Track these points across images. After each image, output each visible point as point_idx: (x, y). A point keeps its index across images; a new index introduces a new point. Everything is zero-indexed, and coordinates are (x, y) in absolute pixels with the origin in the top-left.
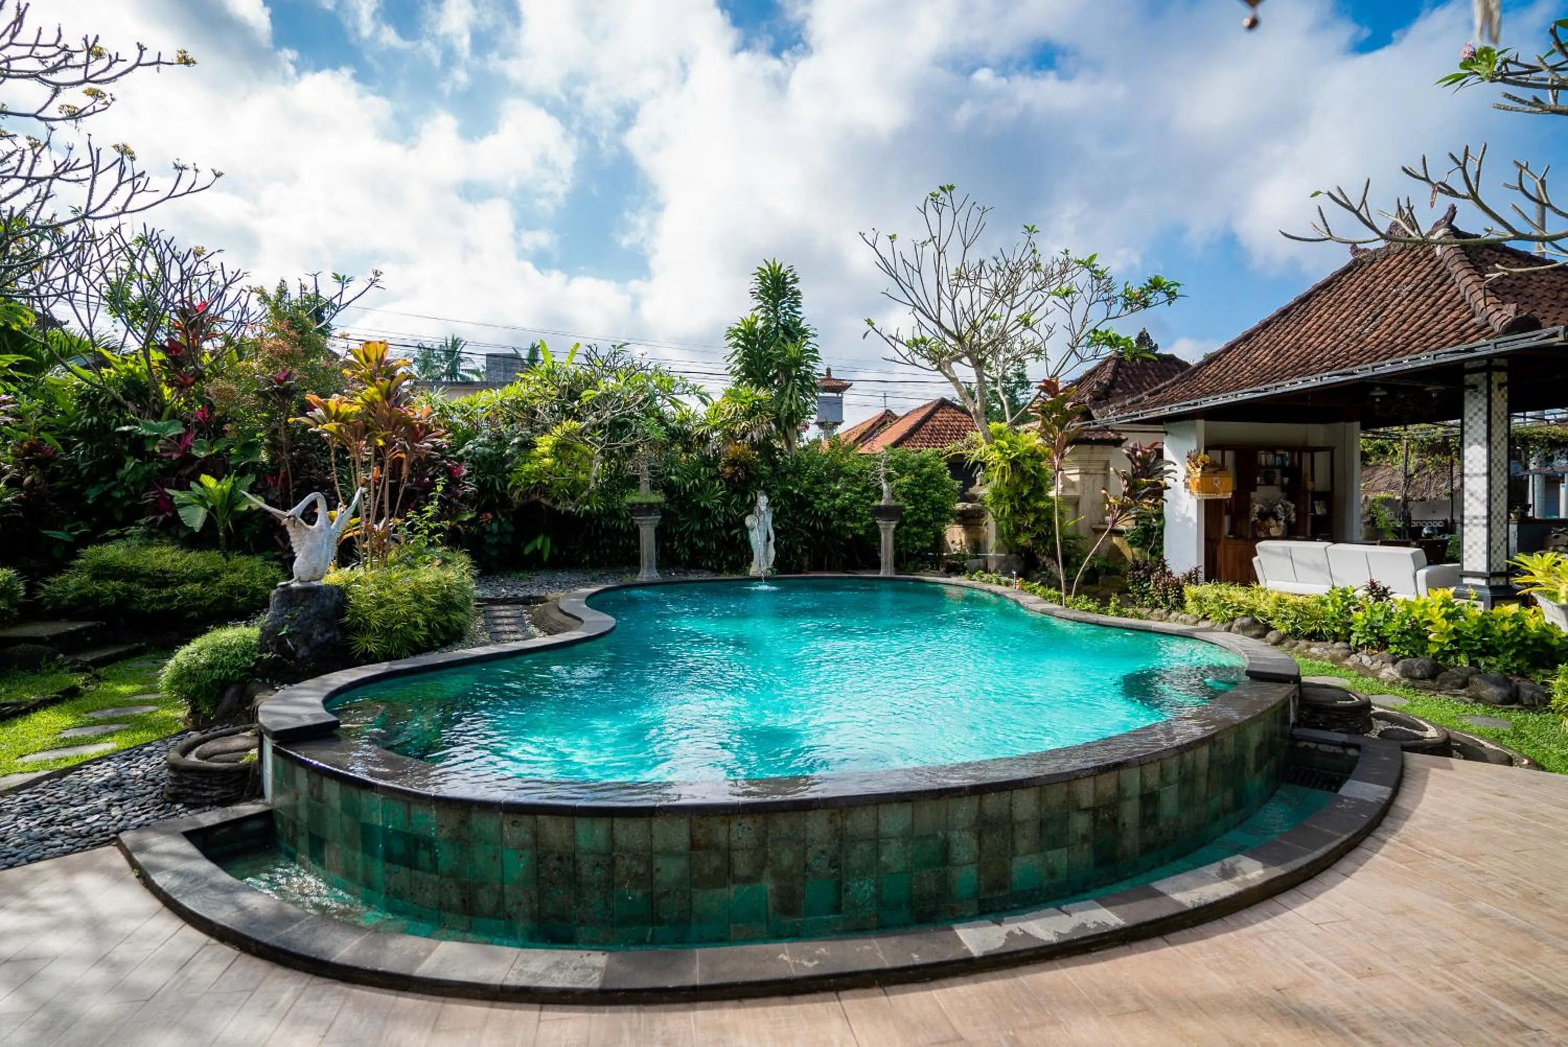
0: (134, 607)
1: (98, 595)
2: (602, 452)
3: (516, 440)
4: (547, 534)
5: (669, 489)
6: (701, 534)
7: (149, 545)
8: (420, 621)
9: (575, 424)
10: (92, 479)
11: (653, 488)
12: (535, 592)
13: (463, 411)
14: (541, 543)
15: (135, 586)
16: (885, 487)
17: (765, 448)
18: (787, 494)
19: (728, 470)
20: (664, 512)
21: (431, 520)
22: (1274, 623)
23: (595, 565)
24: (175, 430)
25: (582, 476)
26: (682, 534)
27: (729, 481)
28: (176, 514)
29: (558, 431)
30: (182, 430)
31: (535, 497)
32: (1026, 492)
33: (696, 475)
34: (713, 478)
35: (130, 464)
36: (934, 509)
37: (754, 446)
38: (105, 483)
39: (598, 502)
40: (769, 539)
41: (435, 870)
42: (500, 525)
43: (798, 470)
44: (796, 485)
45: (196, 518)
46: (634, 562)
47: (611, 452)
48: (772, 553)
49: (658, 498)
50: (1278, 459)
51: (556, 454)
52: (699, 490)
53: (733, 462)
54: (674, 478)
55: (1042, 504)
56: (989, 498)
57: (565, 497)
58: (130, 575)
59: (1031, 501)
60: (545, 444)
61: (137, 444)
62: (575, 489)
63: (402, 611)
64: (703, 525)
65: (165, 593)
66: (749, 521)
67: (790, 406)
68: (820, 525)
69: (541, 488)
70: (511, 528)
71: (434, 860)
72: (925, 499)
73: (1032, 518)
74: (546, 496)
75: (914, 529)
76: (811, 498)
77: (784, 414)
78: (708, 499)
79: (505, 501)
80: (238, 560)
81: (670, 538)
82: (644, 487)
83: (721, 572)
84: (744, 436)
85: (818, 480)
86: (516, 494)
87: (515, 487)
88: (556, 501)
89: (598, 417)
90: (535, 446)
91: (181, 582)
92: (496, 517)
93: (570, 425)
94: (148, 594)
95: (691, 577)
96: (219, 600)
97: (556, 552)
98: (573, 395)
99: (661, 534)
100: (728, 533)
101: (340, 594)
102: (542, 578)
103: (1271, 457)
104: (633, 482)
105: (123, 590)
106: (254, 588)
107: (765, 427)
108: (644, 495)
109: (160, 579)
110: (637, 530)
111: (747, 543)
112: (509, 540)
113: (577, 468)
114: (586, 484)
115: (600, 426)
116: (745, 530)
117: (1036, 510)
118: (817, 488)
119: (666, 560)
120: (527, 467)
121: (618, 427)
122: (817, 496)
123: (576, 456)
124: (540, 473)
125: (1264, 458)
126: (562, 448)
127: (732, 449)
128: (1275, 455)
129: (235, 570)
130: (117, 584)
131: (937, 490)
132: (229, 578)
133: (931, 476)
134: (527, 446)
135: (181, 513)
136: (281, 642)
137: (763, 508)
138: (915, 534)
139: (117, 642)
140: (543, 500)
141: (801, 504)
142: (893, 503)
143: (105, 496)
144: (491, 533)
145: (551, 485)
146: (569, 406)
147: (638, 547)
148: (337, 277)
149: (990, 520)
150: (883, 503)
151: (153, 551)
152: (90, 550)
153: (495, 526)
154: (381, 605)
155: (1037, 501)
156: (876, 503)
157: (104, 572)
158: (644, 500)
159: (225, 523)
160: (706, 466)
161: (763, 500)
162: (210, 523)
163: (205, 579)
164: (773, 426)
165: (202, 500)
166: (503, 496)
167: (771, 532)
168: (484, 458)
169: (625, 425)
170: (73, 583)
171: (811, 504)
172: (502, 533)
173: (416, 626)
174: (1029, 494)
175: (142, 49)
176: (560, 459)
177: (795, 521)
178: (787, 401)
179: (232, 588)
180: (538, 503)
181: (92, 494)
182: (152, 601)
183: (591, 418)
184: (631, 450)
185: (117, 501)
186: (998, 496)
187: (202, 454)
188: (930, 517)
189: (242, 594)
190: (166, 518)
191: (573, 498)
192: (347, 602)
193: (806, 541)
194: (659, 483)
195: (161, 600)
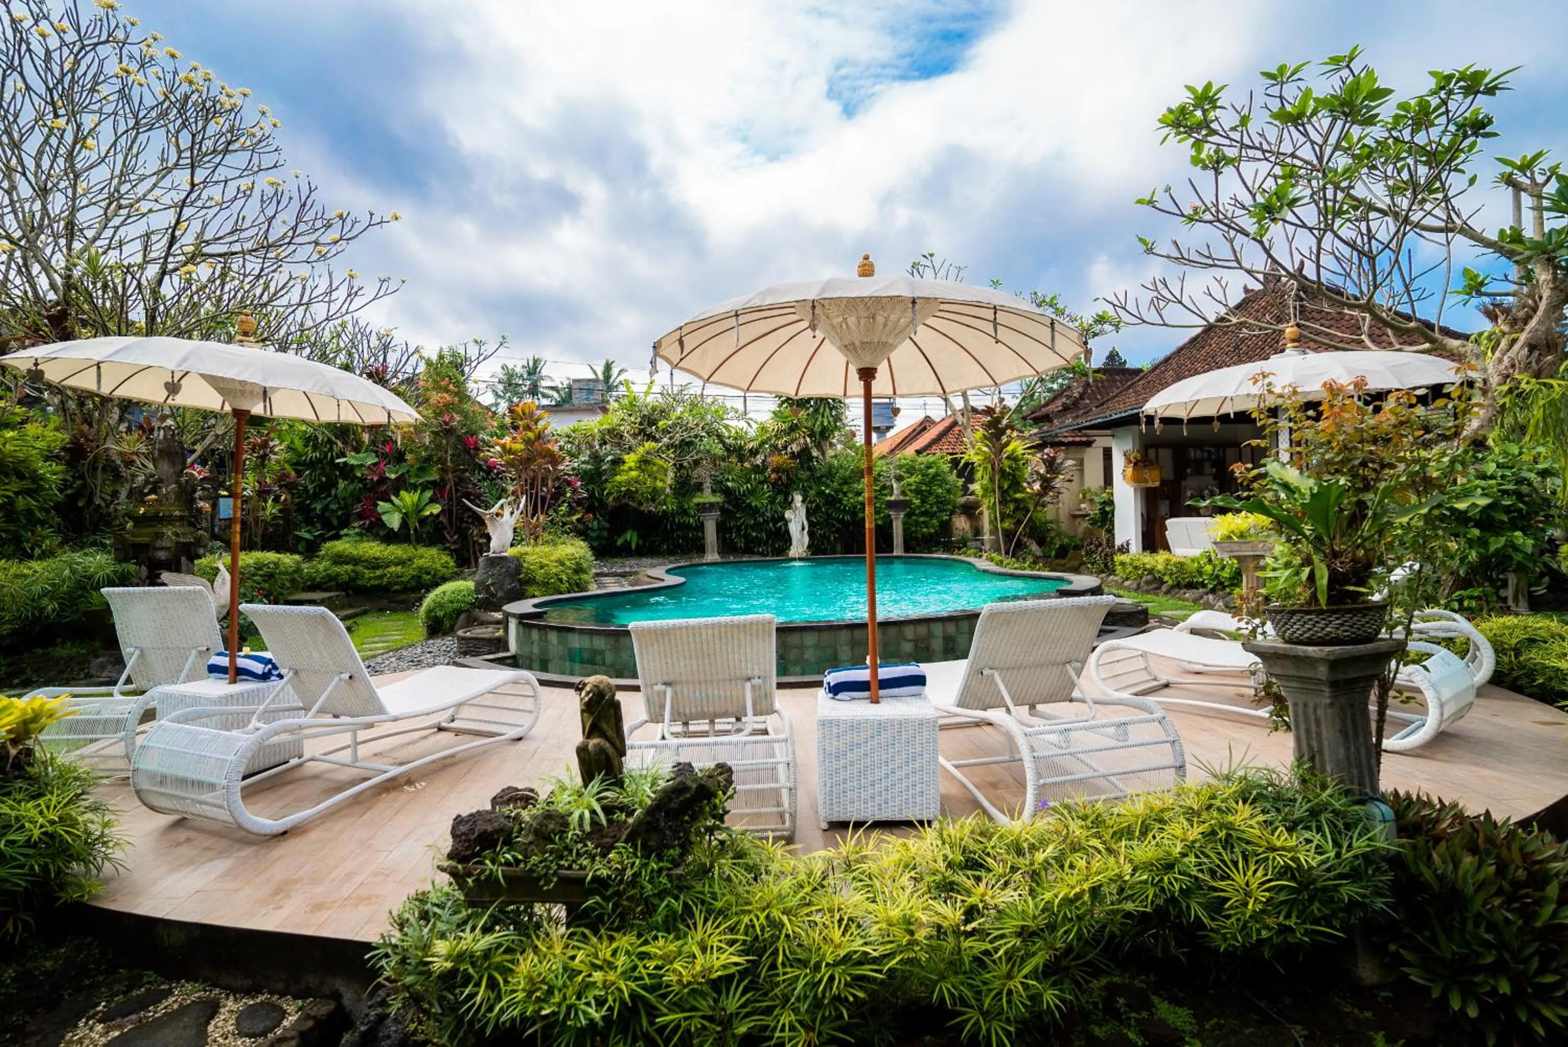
0: (360, 583)
1: (338, 575)
2: (675, 465)
3: (610, 458)
4: (634, 529)
5: (727, 492)
6: (753, 528)
7: (362, 541)
8: (564, 577)
9: (653, 444)
10: (315, 497)
11: (714, 491)
12: (628, 569)
13: (568, 436)
14: (631, 537)
15: (359, 568)
16: (895, 486)
17: (804, 455)
18: (821, 494)
19: (773, 476)
20: (723, 510)
21: (563, 516)
22: (1166, 578)
23: (671, 553)
24: (371, 460)
25: (659, 484)
26: (739, 528)
27: (774, 485)
28: (381, 520)
29: (641, 450)
30: (376, 460)
31: (625, 501)
32: (1006, 486)
33: (748, 481)
34: (762, 483)
35: (342, 484)
36: (938, 502)
37: (793, 456)
38: (325, 498)
39: (672, 504)
40: (803, 529)
41: (604, 664)
42: (599, 522)
43: (830, 473)
44: (828, 486)
45: (394, 521)
46: (701, 549)
47: (681, 465)
48: (806, 539)
49: (718, 499)
50: (1205, 454)
51: (640, 468)
52: (752, 492)
53: (776, 470)
54: (730, 484)
55: (1018, 496)
56: (979, 492)
57: (647, 500)
58: (354, 561)
59: (1011, 493)
60: (631, 459)
61: (347, 471)
62: (655, 494)
63: (554, 571)
64: (755, 519)
65: (378, 572)
66: (788, 514)
67: (822, 422)
68: (848, 518)
69: (629, 494)
70: (607, 525)
71: (603, 660)
72: (931, 494)
73: (1012, 506)
74: (633, 499)
75: (922, 519)
76: (841, 496)
77: (817, 429)
78: (757, 499)
79: (602, 504)
80: (422, 550)
81: (730, 530)
82: (707, 492)
83: (767, 555)
84: (785, 448)
85: (846, 481)
86: (611, 499)
87: (609, 494)
88: (641, 504)
89: (670, 438)
90: (624, 462)
91: (388, 567)
92: (595, 518)
93: (650, 445)
94: (368, 574)
95: (744, 559)
96: (413, 577)
97: (641, 543)
98: (652, 422)
99: (722, 528)
100: (775, 525)
101: (518, 561)
102: (632, 562)
103: (1199, 452)
104: (699, 487)
105: (353, 571)
106: (435, 569)
107: (802, 441)
108: (708, 497)
109: (375, 564)
110: (702, 524)
111: (787, 532)
112: (605, 534)
113: (656, 478)
114: (663, 490)
115: (672, 445)
116: (786, 523)
117: (1016, 501)
118: (845, 488)
119: (727, 547)
120: (618, 478)
121: (685, 446)
122: (845, 494)
123: (655, 469)
124: (628, 483)
125: (1193, 454)
126: (644, 462)
127: (775, 459)
128: (1203, 451)
129: (422, 557)
130: (349, 567)
131: (940, 486)
132: (419, 562)
133: (937, 475)
134: (618, 462)
135: (384, 518)
136: (487, 588)
137: (799, 505)
138: (924, 522)
139: (351, 606)
140: (631, 503)
141: (832, 501)
142: (902, 498)
143: (326, 508)
144: (593, 530)
145: (637, 491)
146: (649, 431)
147: (704, 538)
148: (476, 342)
149: (984, 508)
150: (893, 498)
151: (366, 545)
152: (328, 545)
153: (595, 523)
154: (542, 567)
155: (1015, 492)
156: (888, 498)
157: (340, 559)
158: (706, 501)
159: (413, 523)
160: (756, 473)
161: (798, 498)
162: (404, 524)
163: (401, 562)
164: (808, 440)
165: (398, 509)
166: (600, 501)
167: (806, 523)
168: (586, 472)
169: (689, 444)
170: (321, 567)
171: (840, 501)
172: (601, 529)
173: (561, 580)
174: (1010, 487)
175: (372, 215)
176: (643, 471)
177: (829, 515)
178: (820, 419)
179: (420, 569)
180: (627, 505)
181: (318, 506)
182: (370, 579)
183: (665, 440)
184: (697, 463)
185: (333, 511)
186: (985, 490)
187: (393, 476)
188: (935, 509)
189: (428, 573)
190: (371, 522)
191: (653, 500)
192: (521, 566)
193: (838, 531)
194: (719, 487)
195: (375, 578)
